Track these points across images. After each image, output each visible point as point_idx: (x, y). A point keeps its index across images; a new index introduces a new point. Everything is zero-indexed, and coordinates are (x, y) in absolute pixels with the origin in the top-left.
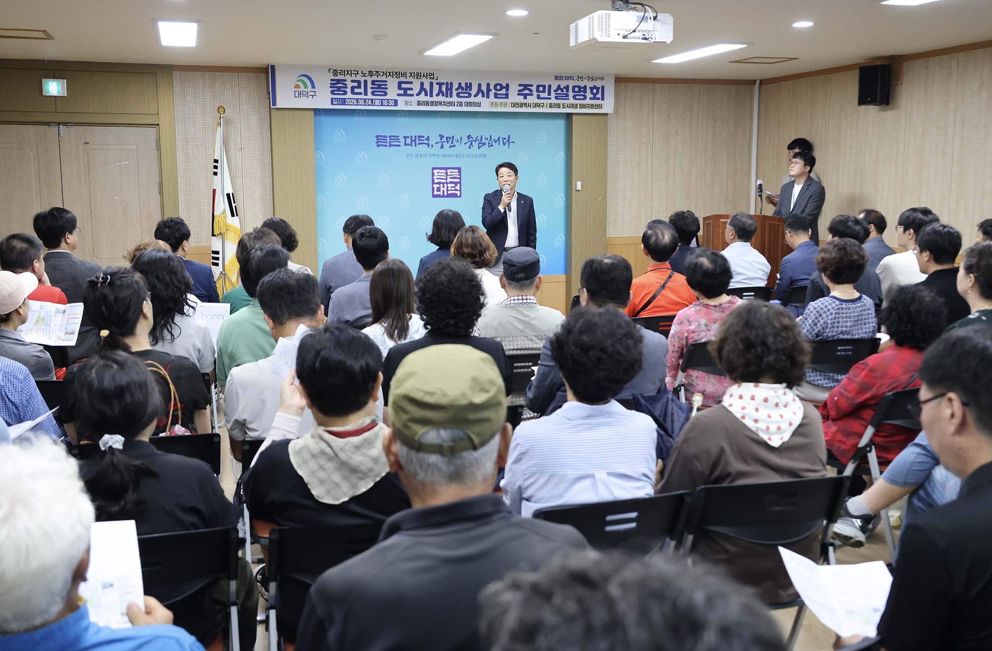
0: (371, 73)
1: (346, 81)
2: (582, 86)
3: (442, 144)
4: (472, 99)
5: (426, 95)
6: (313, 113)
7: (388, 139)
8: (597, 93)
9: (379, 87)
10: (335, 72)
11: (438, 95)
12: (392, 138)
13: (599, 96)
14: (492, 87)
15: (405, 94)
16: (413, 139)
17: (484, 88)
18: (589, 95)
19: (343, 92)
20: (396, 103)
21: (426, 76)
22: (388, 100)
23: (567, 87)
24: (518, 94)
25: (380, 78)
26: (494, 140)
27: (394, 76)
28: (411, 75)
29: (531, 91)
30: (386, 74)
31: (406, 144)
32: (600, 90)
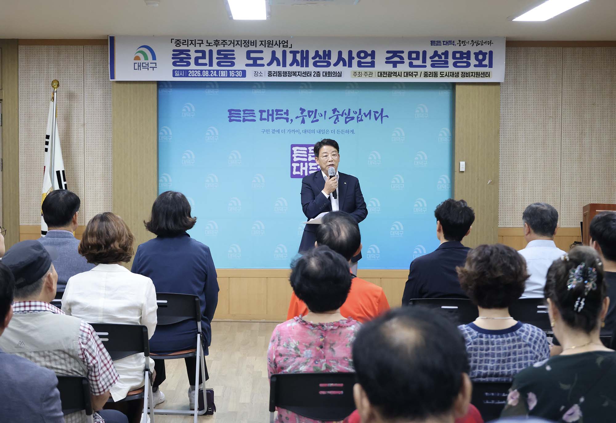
0: (217, 43)
1: (189, 51)
2: (465, 51)
3: (303, 119)
4: (332, 69)
5: (278, 64)
6: (156, 85)
7: (242, 113)
8: (484, 59)
9: (226, 56)
10: (178, 42)
11: (291, 65)
12: (246, 112)
13: (486, 62)
14: (354, 55)
15: (255, 64)
16: (270, 113)
17: (345, 56)
18: (473, 61)
19: (186, 64)
20: (244, 74)
21: (278, 44)
22: (235, 71)
23: (446, 54)
24: (386, 62)
25: (227, 48)
26: (364, 114)
27: (243, 45)
28: (262, 43)
29: (402, 58)
30: (234, 43)
31: (261, 119)
32: (487, 56)
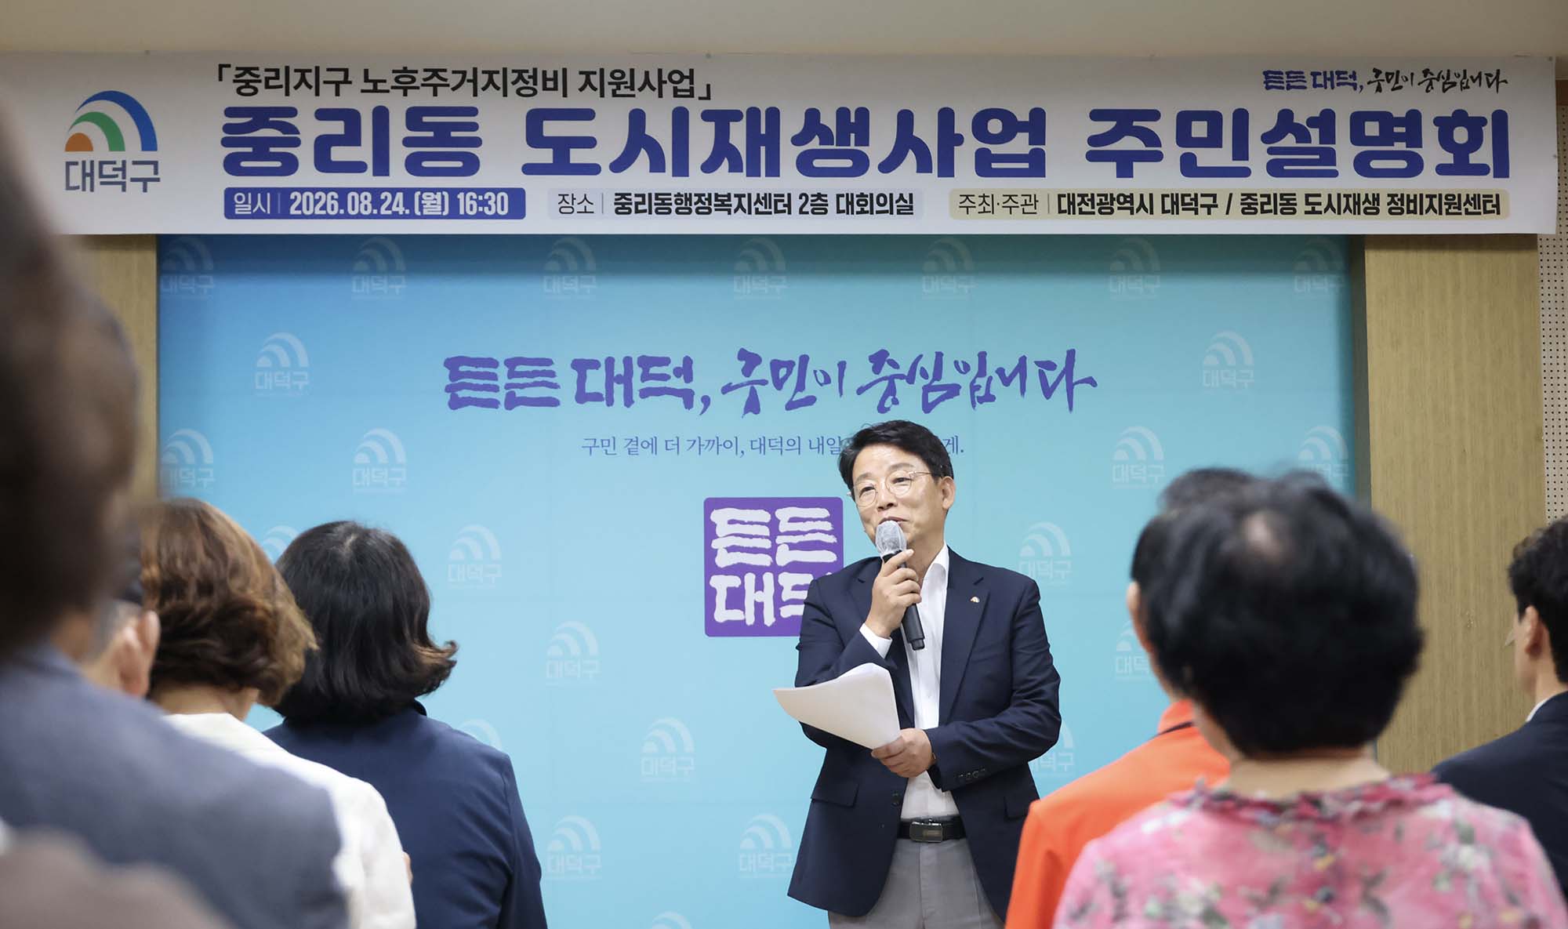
0: (405, 80)
1: (292, 112)
2: (1399, 112)
3: (753, 393)
4: (872, 182)
5: (657, 165)
6: (151, 257)
7: (502, 371)
8: (1475, 142)
9: (442, 134)
10: (247, 79)
11: (709, 166)
12: (520, 368)
13: (1483, 155)
14: (963, 125)
15: (561, 166)
16: (619, 369)
17: (926, 131)
18: (1432, 152)
19: (278, 164)
20: (517, 203)
21: (656, 83)
22: (481, 191)
23: (1327, 121)
24: (1092, 157)
25: (446, 98)
26: (1000, 372)
27: (512, 89)
28: (588, 82)
29: (1151, 138)
30: (474, 81)
31: (582, 397)
32: (1487, 131)
